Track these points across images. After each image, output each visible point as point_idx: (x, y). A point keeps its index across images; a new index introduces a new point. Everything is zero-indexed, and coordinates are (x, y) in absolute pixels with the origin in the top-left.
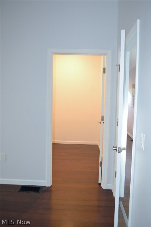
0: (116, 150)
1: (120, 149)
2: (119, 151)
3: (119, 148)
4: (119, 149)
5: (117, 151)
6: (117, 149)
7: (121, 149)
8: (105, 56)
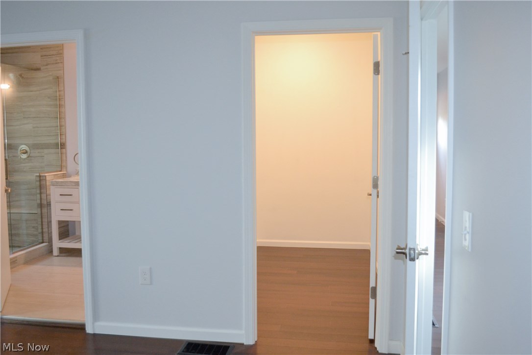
0: (404, 253)
1: (414, 252)
2: (412, 256)
3: (410, 249)
4: (412, 252)
5: (406, 258)
6: (407, 251)
7: (417, 251)
8: (379, 34)
